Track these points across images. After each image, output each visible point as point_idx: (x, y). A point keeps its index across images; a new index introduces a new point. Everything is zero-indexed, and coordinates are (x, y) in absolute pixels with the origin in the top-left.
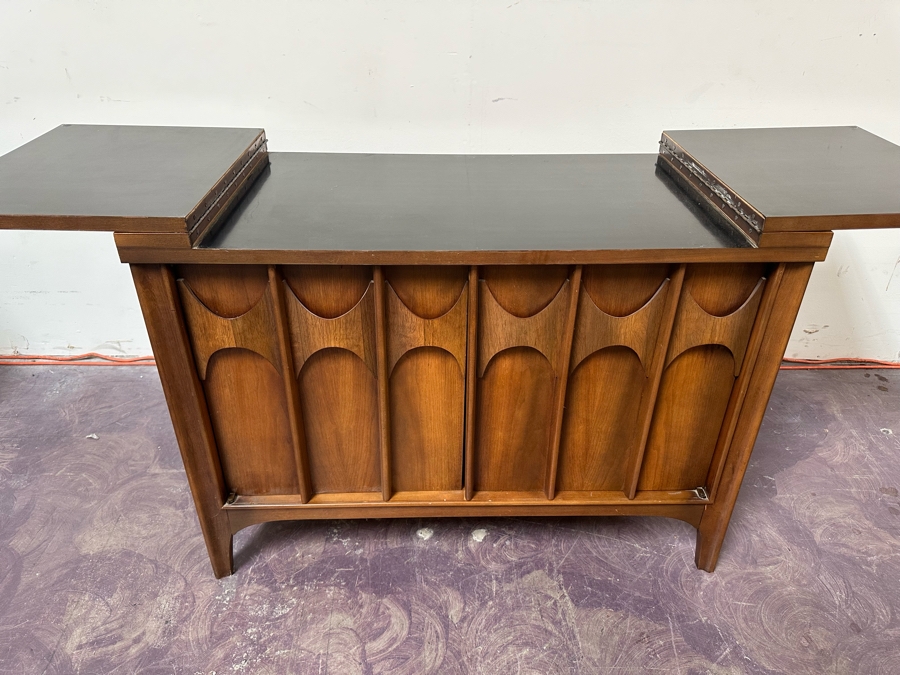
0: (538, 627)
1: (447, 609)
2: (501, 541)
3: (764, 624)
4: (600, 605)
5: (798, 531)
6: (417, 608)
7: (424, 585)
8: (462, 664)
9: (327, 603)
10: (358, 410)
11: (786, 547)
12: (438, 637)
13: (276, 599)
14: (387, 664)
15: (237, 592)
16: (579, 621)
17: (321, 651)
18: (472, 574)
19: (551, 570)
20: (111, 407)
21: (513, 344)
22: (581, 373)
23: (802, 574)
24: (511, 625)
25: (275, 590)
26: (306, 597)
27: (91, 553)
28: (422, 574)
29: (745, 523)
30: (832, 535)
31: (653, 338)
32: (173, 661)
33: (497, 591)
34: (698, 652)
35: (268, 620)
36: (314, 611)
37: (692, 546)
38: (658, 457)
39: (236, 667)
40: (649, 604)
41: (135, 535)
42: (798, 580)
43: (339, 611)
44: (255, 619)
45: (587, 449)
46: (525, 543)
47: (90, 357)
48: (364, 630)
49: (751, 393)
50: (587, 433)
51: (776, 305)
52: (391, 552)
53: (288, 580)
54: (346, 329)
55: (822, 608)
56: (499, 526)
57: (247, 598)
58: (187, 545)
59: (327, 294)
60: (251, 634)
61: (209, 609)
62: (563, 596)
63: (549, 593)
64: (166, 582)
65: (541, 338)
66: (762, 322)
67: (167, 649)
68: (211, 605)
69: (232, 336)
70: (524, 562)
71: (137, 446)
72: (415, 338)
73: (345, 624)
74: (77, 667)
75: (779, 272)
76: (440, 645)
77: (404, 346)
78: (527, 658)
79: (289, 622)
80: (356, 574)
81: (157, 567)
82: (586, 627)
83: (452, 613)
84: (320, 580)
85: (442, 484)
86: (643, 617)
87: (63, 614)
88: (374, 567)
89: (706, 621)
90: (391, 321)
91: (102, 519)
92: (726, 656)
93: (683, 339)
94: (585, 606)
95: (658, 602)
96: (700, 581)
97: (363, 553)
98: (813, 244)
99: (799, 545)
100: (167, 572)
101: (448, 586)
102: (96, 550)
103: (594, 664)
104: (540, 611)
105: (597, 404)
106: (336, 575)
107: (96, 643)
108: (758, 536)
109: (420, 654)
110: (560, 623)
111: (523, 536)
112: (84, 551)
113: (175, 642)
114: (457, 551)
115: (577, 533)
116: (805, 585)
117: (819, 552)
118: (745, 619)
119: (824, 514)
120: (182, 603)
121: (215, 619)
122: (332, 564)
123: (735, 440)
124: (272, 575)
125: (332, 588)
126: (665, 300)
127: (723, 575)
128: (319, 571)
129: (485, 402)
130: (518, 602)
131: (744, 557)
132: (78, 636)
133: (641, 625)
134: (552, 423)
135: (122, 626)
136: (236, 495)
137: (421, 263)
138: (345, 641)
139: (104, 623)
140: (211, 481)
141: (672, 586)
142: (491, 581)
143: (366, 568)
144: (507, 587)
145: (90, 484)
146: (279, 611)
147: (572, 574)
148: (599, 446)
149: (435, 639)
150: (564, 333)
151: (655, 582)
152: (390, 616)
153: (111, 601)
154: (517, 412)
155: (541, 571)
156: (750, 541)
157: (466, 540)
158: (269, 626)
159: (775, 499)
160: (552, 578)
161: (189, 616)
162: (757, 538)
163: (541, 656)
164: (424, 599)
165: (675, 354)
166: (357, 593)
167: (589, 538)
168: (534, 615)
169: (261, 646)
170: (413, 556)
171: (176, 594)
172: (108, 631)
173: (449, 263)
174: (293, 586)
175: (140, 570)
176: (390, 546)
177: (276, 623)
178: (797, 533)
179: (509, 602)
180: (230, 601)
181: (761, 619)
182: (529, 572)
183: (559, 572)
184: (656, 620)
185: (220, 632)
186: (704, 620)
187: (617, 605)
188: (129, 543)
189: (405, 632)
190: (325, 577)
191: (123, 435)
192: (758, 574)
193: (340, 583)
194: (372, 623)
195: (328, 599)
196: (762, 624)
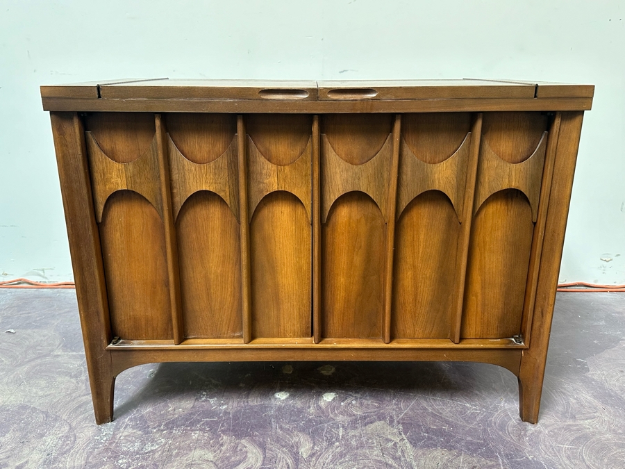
0: (380, 462)
1: (298, 448)
2: (348, 400)
3: (586, 461)
4: (435, 446)
5: (610, 396)
6: (271, 446)
7: (278, 430)
9: (191, 443)
10: (224, 256)
11: (600, 406)
13: (147, 439)
15: (114, 434)
16: (416, 458)
18: (321, 423)
19: (391, 422)
20: (29, 313)
21: (349, 189)
22: (406, 220)
23: (617, 426)
24: (355, 460)
25: (148, 433)
26: (174, 438)
28: (277, 422)
29: (563, 390)
31: (461, 186)
33: (343, 435)
35: (137, 454)
36: (179, 448)
37: (517, 406)
38: (477, 302)
40: (480, 446)
41: (32, 395)
42: (614, 430)
43: (202, 448)
44: (126, 453)
45: (416, 295)
46: (370, 402)
47: (20, 282)
48: (223, 461)
49: (548, 236)
50: (415, 278)
51: (558, 154)
52: (251, 408)
53: (159, 426)
54: (215, 174)
56: (346, 391)
57: (122, 438)
58: (76, 401)
59: (201, 145)
60: (121, 464)
61: (87, 445)
63: (389, 437)
64: (53, 427)
65: (372, 185)
66: (549, 167)
68: (90, 443)
69: (124, 179)
70: (368, 416)
71: (46, 338)
72: (270, 183)
73: (206, 457)
75: (557, 122)
77: (261, 192)
79: (157, 455)
80: (220, 422)
81: (47, 416)
82: (423, 462)
83: (302, 450)
84: (187, 426)
85: (294, 332)
86: (475, 455)
88: (236, 417)
89: (533, 459)
90: (251, 169)
91: (7, 384)
93: (487, 186)
94: (422, 447)
95: (488, 444)
96: (525, 430)
97: (227, 408)
98: (581, 95)
99: (612, 405)
100: (56, 420)
101: (300, 431)
104: (382, 450)
105: (421, 250)
106: (202, 423)
108: (575, 399)
110: (400, 458)
111: (368, 398)
114: (309, 407)
115: (415, 396)
116: (620, 434)
118: (568, 457)
120: (64, 441)
122: (198, 415)
123: (540, 282)
124: (146, 423)
125: (197, 432)
126: (469, 151)
127: (546, 426)
128: (187, 420)
129: (329, 249)
130: (362, 443)
131: (564, 414)
133: (473, 461)
134: (385, 267)
135: (9, 457)
136: (120, 339)
137: (274, 112)
140: (99, 321)
141: (501, 433)
142: (338, 428)
143: (228, 418)
144: (352, 433)
146: (149, 447)
147: (411, 424)
148: (426, 292)
150: (389, 181)
151: (485, 431)
152: (247, 452)
154: (355, 259)
155: (382, 422)
156: (568, 403)
157: (317, 400)
158: (138, 459)
159: (589, 375)
160: (393, 427)
161: (68, 451)
162: (574, 401)
164: (278, 440)
165: (481, 200)
166: (220, 436)
167: (426, 400)
168: (375, 453)
170: (270, 410)
171: (60, 435)
173: (295, 112)
174: (163, 430)
175: (32, 418)
176: (251, 404)
177: (144, 456)
178: (610, 398)
179: (354, 443)
180: (106, 440)
181: (583, 457)
182: (372, 423)
183: (398, 422)
184: (487, 457)
185: (94, 462)
186: (530, 458)
187: (451, 446)
188: (26, 400)
189: (259, 464)
190: (192, 424)
191: (36, 330)
192: (577, 425)
193: (205, 428)
194: (230, 457)
195: (193, 440)
196: (584, 460)
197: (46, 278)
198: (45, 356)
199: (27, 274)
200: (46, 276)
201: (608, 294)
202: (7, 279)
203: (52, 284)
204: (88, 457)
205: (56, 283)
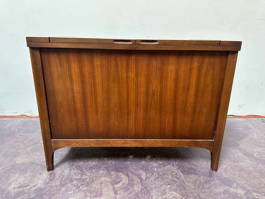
0: (172, 180)
1: (141, 176)
2: (156, 158)
4: (191, 173)
5: (249, 154)
6: (131, 175)
7: (132, 169)
8: (148, 190)
11: (246, 158)
12: (139, 183)
13: (83, 174)
14: (122, 191)
15: (69, 172)
16: (185, 178)
17: (99, 188)
18: (148, 166)
19: (173, 165)
20: (28, 127)
23: (253, 165)
24: (163, 179)
25: (83, 171)
26: (93, 173)
27: (20, 163)
28: (131, 166)
30: (259, 155)
32: (47, 192)
33: (156, 171)
34: (226, 185)
35: (80, 179)
36: (96, 177)
39: (70, 193)
40: (207, 173)
41: (35, 158)
43: (104, 177)
44: (76, 179)
46: (164, 158)
47: (22, 116)
48: (113, 181)
52: (120, 161)
53: (87, 169)
55: (262, 173)
56: (155, 154)
57: (73, 174)
60: (75, 183)
62: (178, 172)
63: (174, 171)
64: (45, 170)
67: (45, 188)
68: (61, 176)
70: (164, 163)
71: (36, 136)
73: (107, 180)
74: (13, 194)
76: (140, 185)
78: (169, 188)
79: (88, 180)
80: (110, 167)
81: (42, 166)
82: (188, 179)
83: (142, 176)
84: (97, 169)
86: (206, 176)
87: (9, 179)
88: (115, 165)
89: (226, 177)
91: (24, 154)
92: (235, 186)
94: (186, 174)
95: (210, 172)
96: (222, 167)
97: (111, 162)
99: (250, 158)
101: (140, 169)
102: (21, 162)
103: (192, 189)
106: (103, 167)
107: (20, 187)
109: (133, 188)
110: (179, 178)
112: (17, 163)
113: (48, 186)
114: (142, 161)
115: (180, 156)
116: (255, 168)
117: (257, 159)
118: (239, 176)
119: (255, 150)
120: (50, 176)
121: (62, 180)
122: (101, 164)
124: (81, 168)
125: (102, 171)
127: (229, 165)
128: (97, 166)
130: (164, 173)
131: (234, 161)
132: (13, 185)
133: (205, 178)
135: (29, 182)
138: (107, 185)
139: (23, 181)
142: (154, 168)
143: (113, 165)
144: (160, 170)
145: (20, 146)
146: (84, 177)
147: (180, 166)
149: (138, 184)
152: (122, 178)
153: (26, 176)
155: (170, 165)
156: (235, 157)
157: (145, 158)
158: (80, 181)
159: (240, 147)
160: (174, 167)
161: (53, 179)
162: (237, 156)
163: (174, 187)
164: (133, 173)
166: (110, 172)
167: (184, 157)
168: (170, 177)
169: (78, 186)
170: (128, 162)
171: (48, 173)
172: (24, 184)
174: (88, 171)
175: (36, 167)
177: (83, 180)
178: (249, 155)
179: (161, 173)
180: (67, 175)
182: (166, 166)
183: (176, 165)
184: (210, 177)
185: (64, 183)
186: (225, 177)
187: (196, 173)
188: (32, 160)
189: (127, 182)
190: (99, 168)
191: (32, 134)
192: (240, 165)
193: (104, 169)
194: (116, 180)
195: (101, 174)
196: (244, 177)
197: (33, 114)
198: (37, 143)
199: (25, 113)
200: (33, 113)
201: (241, 118)
202: (17, 115)
203: (35, 116)
204: (61, 181)
205: (37, 116)
